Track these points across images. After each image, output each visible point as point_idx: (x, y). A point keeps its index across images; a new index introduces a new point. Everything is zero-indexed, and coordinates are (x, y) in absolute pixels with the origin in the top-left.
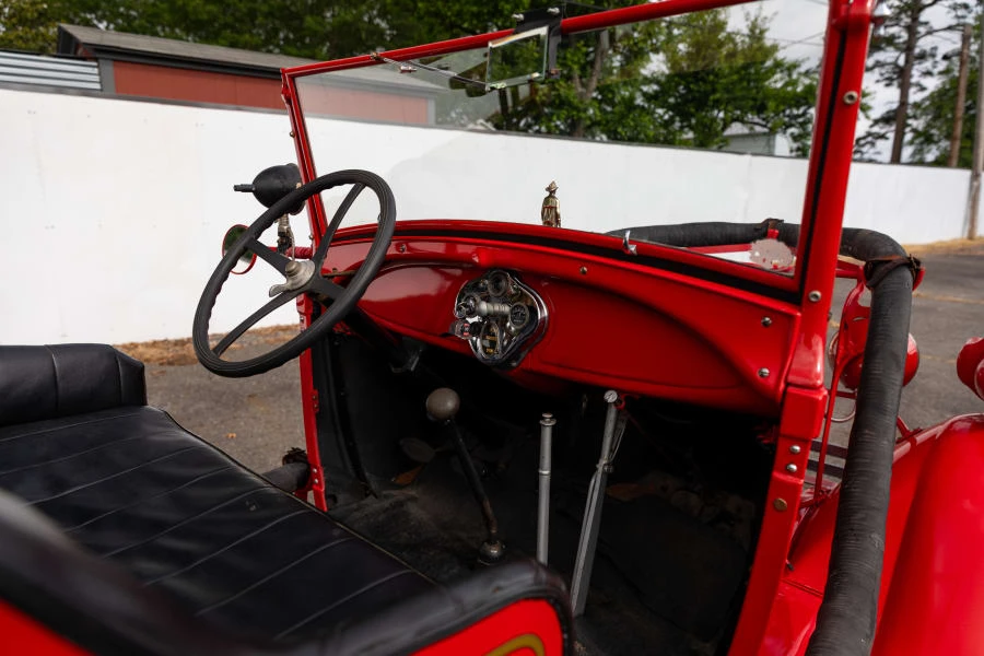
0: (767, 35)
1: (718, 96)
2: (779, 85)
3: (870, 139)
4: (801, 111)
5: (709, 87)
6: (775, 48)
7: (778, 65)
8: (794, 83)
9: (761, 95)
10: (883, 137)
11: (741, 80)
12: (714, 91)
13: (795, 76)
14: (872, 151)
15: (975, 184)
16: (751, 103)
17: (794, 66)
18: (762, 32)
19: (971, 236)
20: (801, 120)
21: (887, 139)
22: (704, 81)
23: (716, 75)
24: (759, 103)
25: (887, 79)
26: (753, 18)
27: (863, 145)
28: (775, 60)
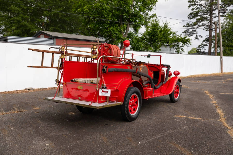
0: (168, 27)
1: (158, 40)
2: (171, 37)
3: (202, 46)
4: (177, 43)
5: (156, 38)
6: (170, 30)
7: (171, 33)
8: (175, 37)
9: (167, 40)
10: (206, 45)
11: (163, 36)
12: (157, 39)
13: (175, 35)
14: (203, 49)
15: (221, 59)
16: (165, 41)
17: (175, 33)
18: (167, 26)
19: (222, 73)
20: (177, 45)
21: (207, 46)
22: (155, 37)
23: (157, 36)
24: (167, 41)
25: (206, 29)
26: (165, 23)
27: (201, 47)
28: (170, 32)
